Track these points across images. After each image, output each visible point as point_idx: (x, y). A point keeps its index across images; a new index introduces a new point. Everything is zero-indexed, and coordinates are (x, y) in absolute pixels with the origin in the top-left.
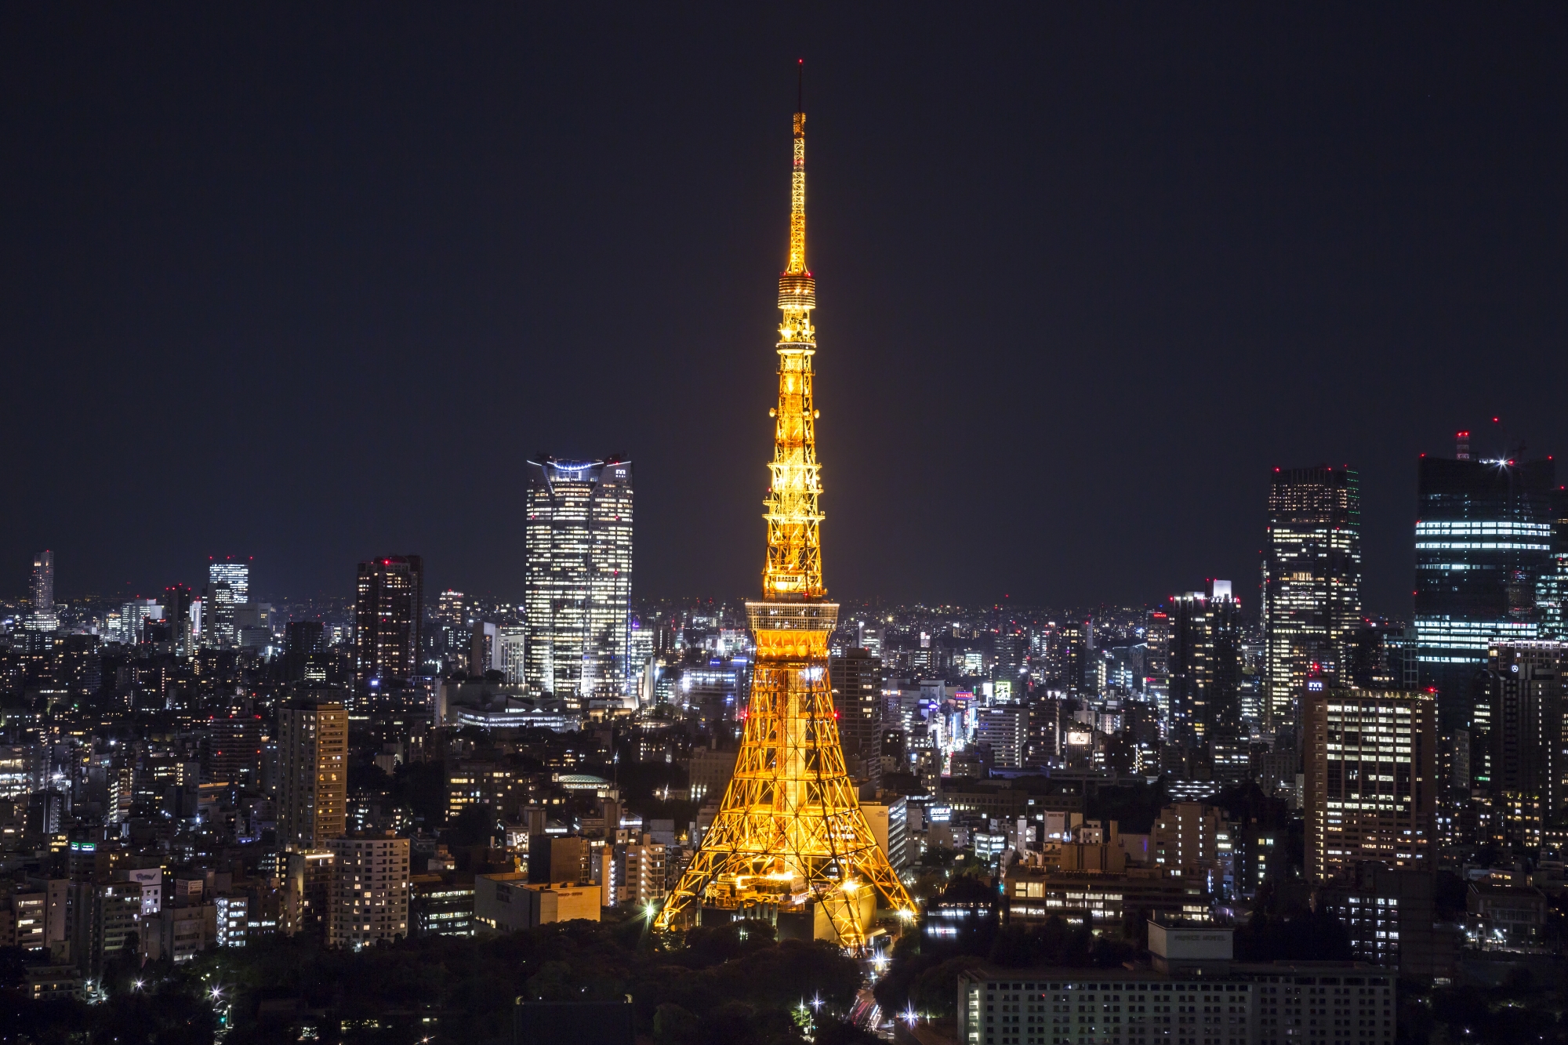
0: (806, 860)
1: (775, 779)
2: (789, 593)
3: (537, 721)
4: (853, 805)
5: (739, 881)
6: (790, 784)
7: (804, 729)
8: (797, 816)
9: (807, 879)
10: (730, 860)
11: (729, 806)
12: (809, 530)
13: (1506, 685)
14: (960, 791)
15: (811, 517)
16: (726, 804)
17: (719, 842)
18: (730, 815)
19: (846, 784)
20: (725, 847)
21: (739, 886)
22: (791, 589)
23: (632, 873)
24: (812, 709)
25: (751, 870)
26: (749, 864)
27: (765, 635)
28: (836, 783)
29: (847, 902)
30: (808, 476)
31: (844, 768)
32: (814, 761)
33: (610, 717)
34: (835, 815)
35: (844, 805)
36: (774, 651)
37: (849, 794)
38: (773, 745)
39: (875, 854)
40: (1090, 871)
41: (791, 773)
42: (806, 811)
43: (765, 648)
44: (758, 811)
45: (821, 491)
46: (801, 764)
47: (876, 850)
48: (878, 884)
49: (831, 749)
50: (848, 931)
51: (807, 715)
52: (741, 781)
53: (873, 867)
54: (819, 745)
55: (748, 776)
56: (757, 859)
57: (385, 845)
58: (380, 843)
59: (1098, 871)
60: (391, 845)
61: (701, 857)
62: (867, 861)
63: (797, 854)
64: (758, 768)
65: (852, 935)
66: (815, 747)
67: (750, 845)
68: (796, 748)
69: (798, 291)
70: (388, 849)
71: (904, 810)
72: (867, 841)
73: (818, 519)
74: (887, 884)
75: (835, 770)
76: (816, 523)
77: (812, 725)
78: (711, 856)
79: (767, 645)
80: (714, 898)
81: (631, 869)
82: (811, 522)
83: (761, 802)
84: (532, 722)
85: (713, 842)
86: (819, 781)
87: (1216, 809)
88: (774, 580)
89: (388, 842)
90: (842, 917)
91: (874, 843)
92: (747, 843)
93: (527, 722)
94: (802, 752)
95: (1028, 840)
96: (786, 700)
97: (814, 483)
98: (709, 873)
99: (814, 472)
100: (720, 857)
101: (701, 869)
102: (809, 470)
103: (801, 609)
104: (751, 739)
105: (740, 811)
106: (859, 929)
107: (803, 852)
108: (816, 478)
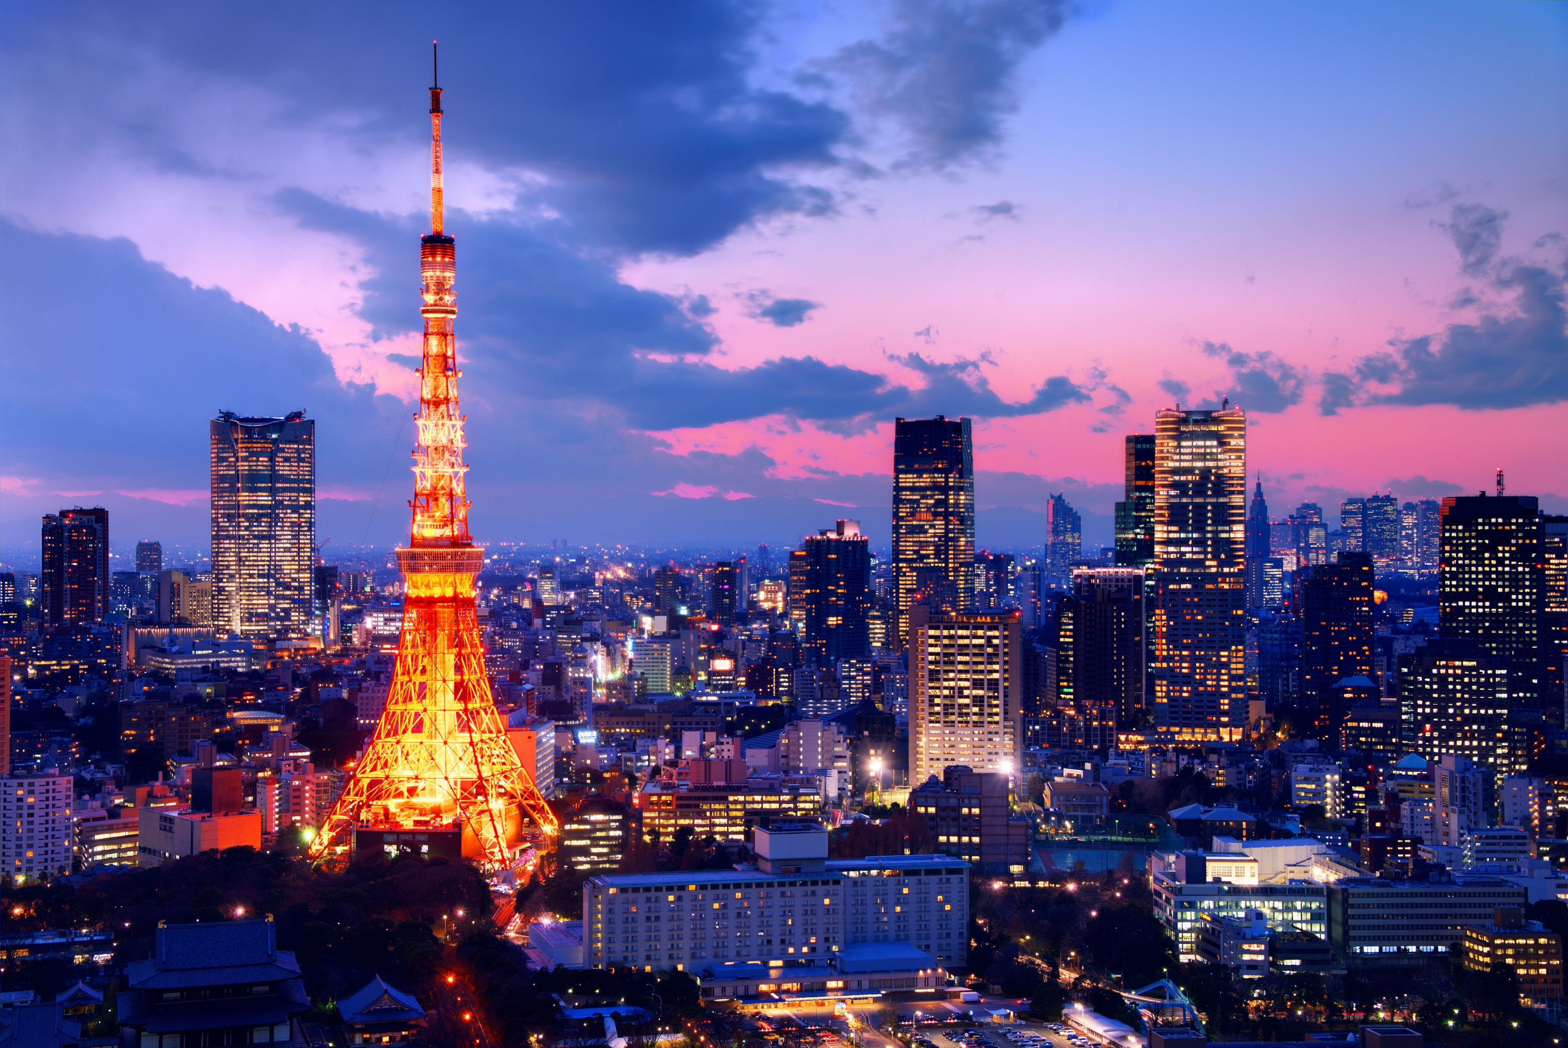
0: (456, 783)
1: (425, 710)
2: (436, 539)
3: (223, 662)
4: (499, 731)
5: (392, 804)
6: (440, 714)
7: (452, 663)
8: (445, 743)
9: (456, 800)
10: (385, 784)
11: (382, 736)
12: (454, 481)
13: (1086, 608)
14: (611, 715)
15: (456, 469)
16: (379, 734)
17: (372, 770)
18: (383, 746)
19: (492, 713)
20: (379, 774)
21: (393, 809)
22: (438, 535)
23: (296, 801)
24: (461, 645)
25: (406, 794)
26: (403, 788)
27: (414, 578)
28: (482, 712)
29: (492, 820)
30: (452, 433)
31: (490, 698)
32: (462, 692)
33: (296, 656)
34: (482, 741)
35: (491, 732)
36: (423, 593)
37: (495, 722)
38: (422, 679)
39: (520, 776)
40: (715, 784)
41: (441, 704)
42: (455, 738)
43: (415, 590)
44: (409, 739)
45: (464, 445)
46: (450, 696)
47: (521, 772)
48: (524, 802)
49: (478, 681)
50: (493, 846)
51: (455, 650)
52: (394, 713)
53: (519, 787)
54: (466, 677)
55: (401, 707)
56: (412, 784)
57: (48, 784)
58: (43, 781)
59: (723, 783)
60: (54, 783)
61: (355, 785)
62: (513, 782)
63: (446, 778)
64: (411, 700)
65: (496, 850)
66: (462, 680)
67: (401, 772)
68: (444, 681)
69: (439, 259)
70: (51, 787)
71: (553, 734)
72: (513, 763)
73: (462, 471)
74: (532, 802)
75: (482, 700)
76: (461, 474)
77: (460, 660)
78: (365, 783)
79: (415, 587)
80: (368, 821)
81: (295, 797)
82: (457, 473)
83: (413, 731)
84: (218, 662)
85: (368, 769)
86: (466, 710)
87: (833, 724)
88: (423, 527)
89: (51, 780)
90: (487, 833)
91: (519, 765)
92: (400, 769)
93: (213, 663)
94: (451, 685)
95: (667, 757)
96: (435, 637)
97: (459, 437)
98: (364, 798)
99: (458, 427)
100: (374, 783)
101: (356, 795)
102: (453, 426)
103: (448, 554)
104: (403, 674)
105: (392, 739)
106: (504, 844)
107: (451, 776)
108: (460, 433)
